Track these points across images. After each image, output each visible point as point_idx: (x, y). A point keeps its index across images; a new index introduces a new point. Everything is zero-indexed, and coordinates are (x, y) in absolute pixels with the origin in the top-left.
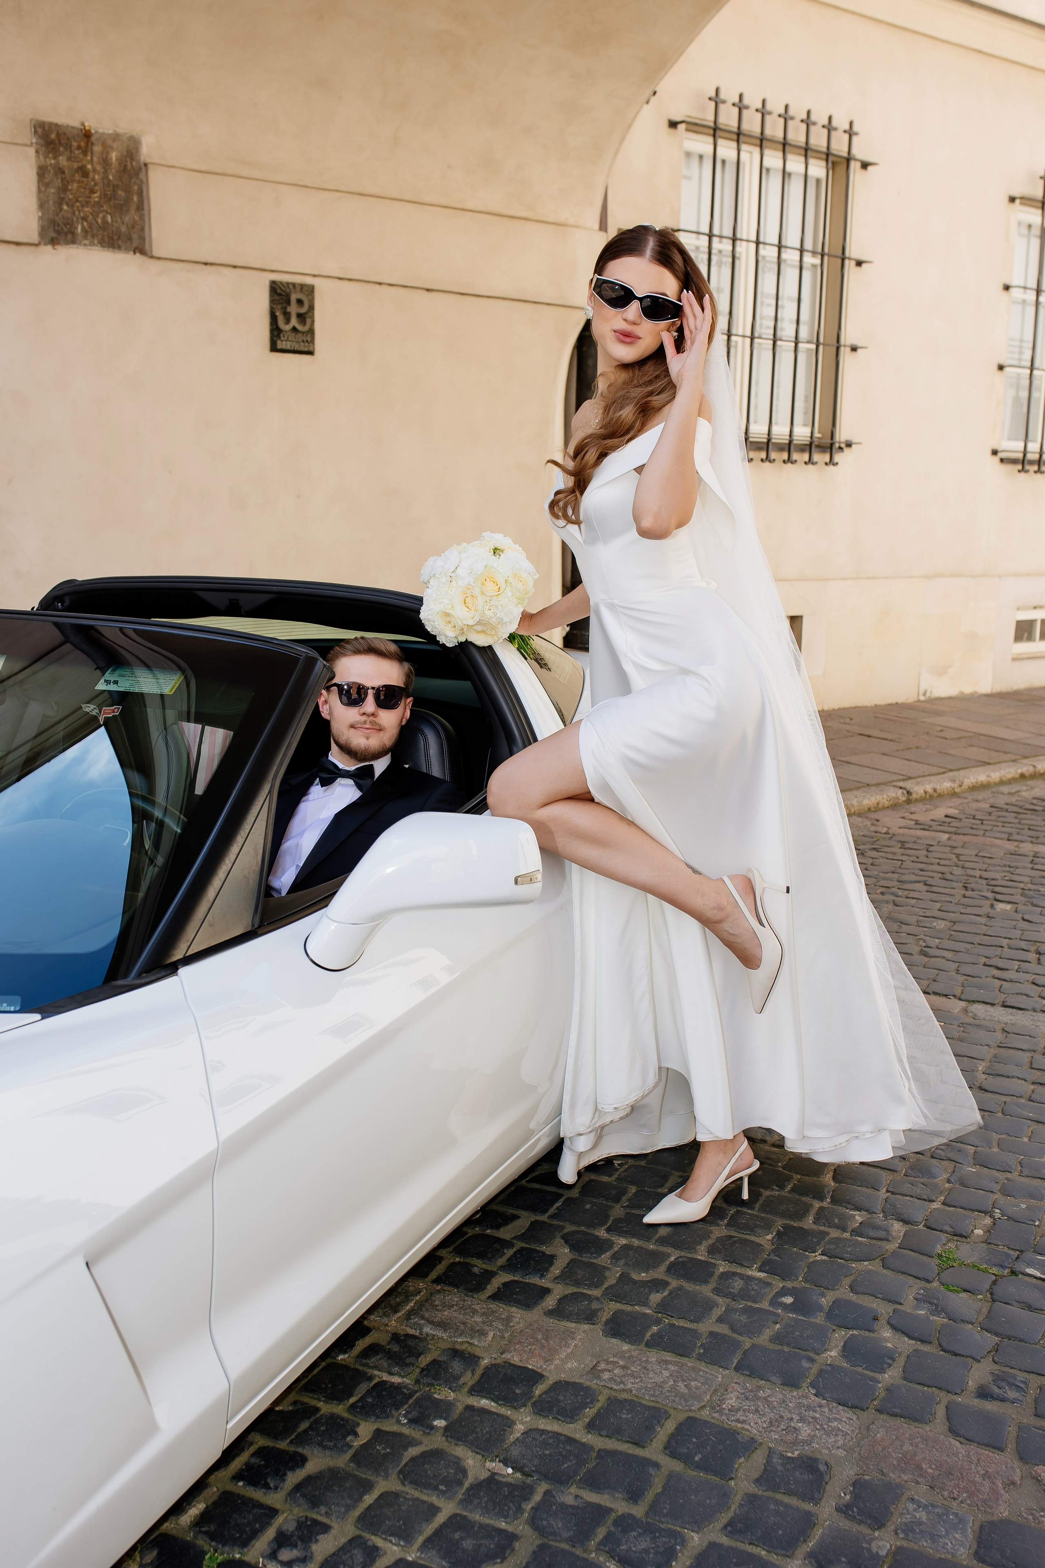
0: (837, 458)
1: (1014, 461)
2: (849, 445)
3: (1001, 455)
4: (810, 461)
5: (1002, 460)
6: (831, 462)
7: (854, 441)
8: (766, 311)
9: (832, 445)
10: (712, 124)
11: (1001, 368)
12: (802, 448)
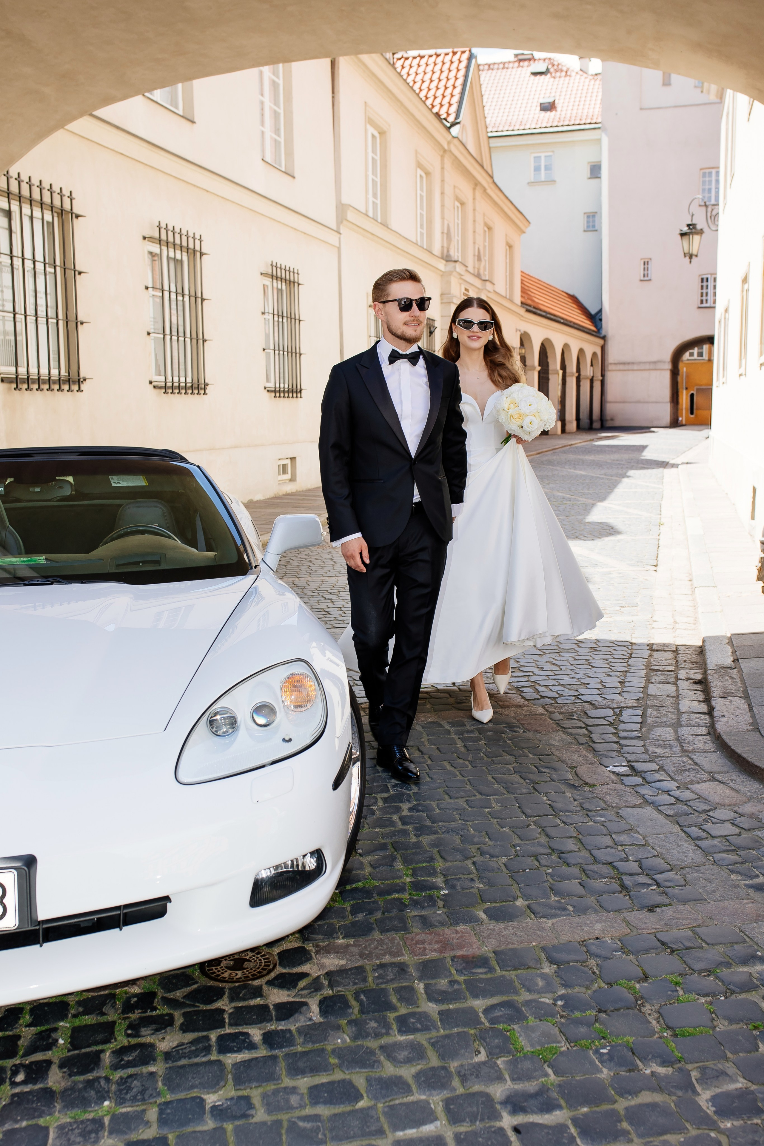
0: (83, 387)
1: (160, 388)
2: (85, 380)
3: (153, 383)
4: (69, 390)
5: (154, 387)
6: (79, 390)
7: (87, 377)
8: (41, 301)
9: (79, 380)
10: (6, 190)
11: (149, 334)
12: (65, 382)
